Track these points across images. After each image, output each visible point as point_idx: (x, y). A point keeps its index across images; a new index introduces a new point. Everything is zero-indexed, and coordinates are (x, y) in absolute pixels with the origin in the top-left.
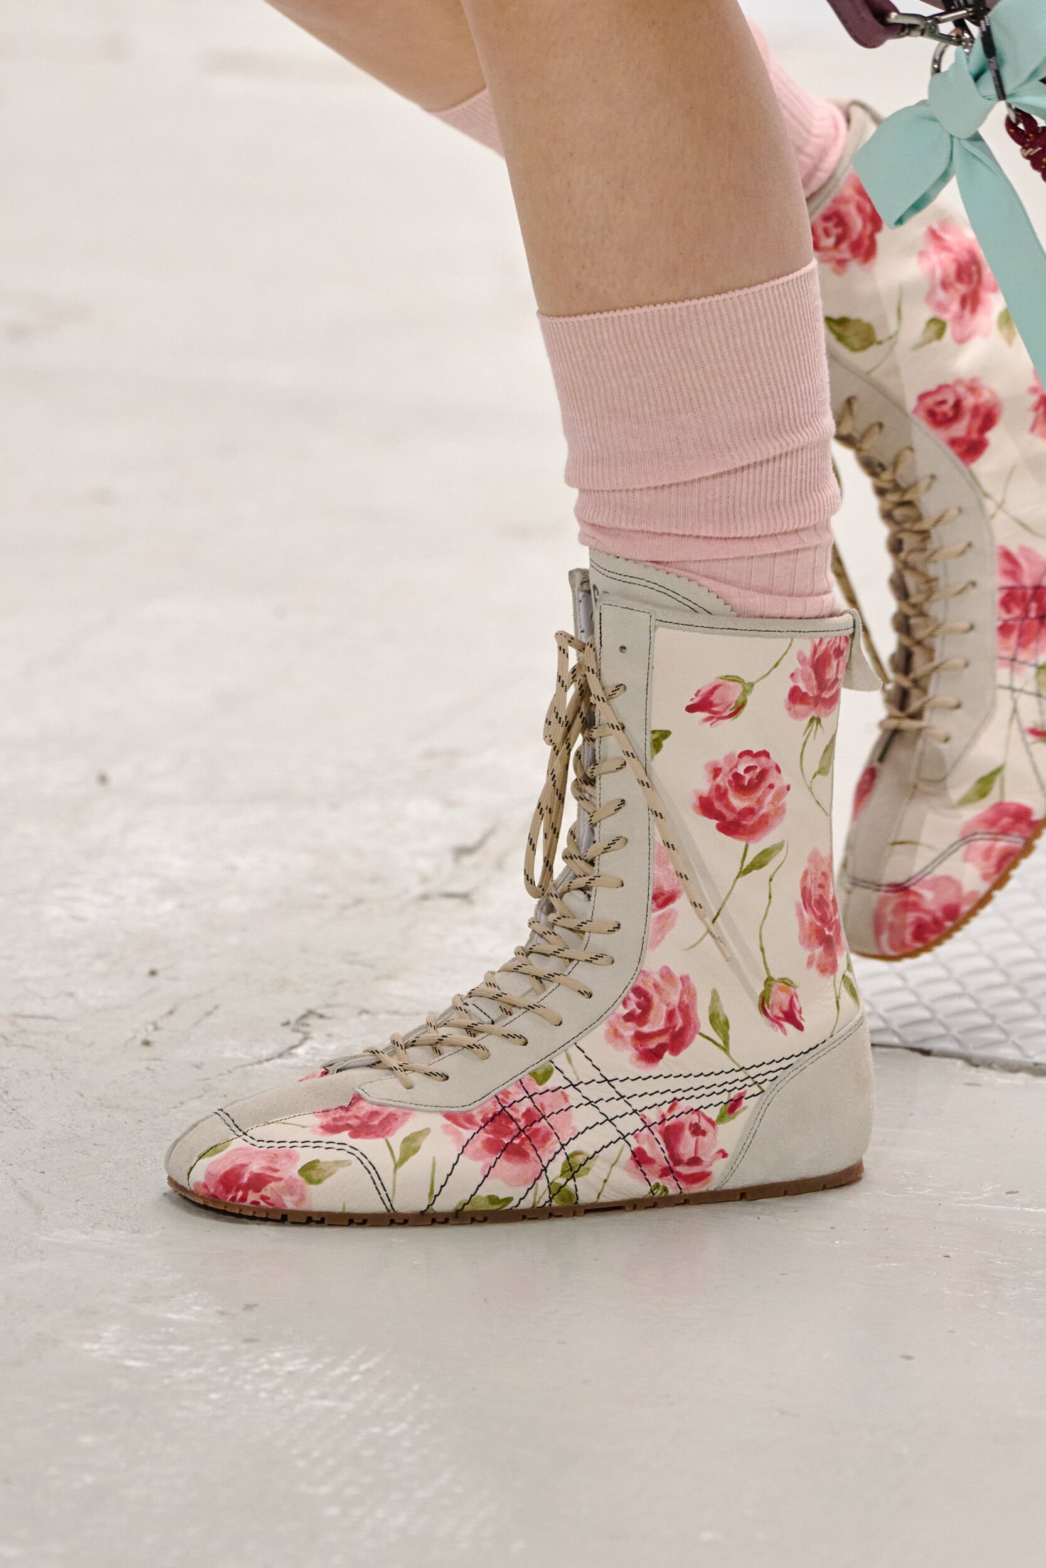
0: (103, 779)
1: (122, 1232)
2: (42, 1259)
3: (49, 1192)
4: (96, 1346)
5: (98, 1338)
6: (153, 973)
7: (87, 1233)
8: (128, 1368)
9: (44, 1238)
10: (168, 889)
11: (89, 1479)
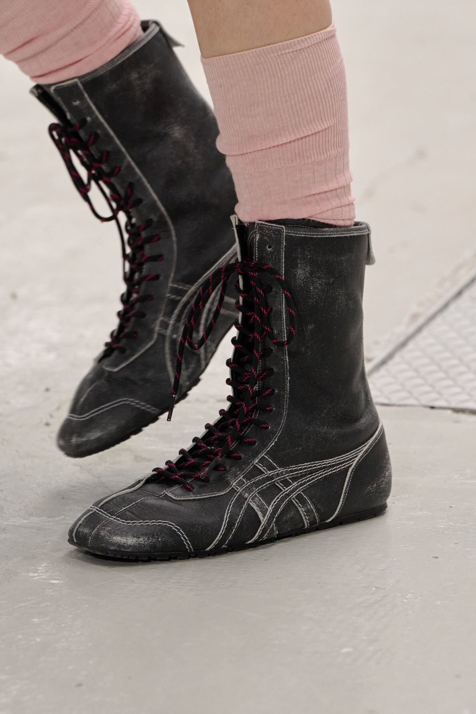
0: (14, 296)
1: (44, 518)
2: (5, 533)
3: (6, 500)
4: (36, 575)
5: (36, 571)
6: (47, 390)
7: (26, 519)
8: (53, 584)
9: (5, 523)
10: (51, 348)
11: (38, 640)
